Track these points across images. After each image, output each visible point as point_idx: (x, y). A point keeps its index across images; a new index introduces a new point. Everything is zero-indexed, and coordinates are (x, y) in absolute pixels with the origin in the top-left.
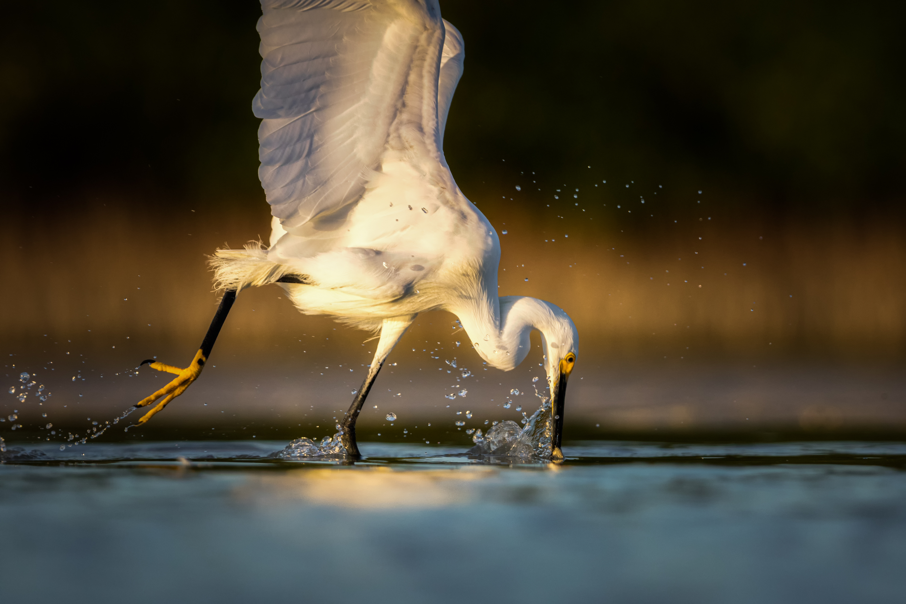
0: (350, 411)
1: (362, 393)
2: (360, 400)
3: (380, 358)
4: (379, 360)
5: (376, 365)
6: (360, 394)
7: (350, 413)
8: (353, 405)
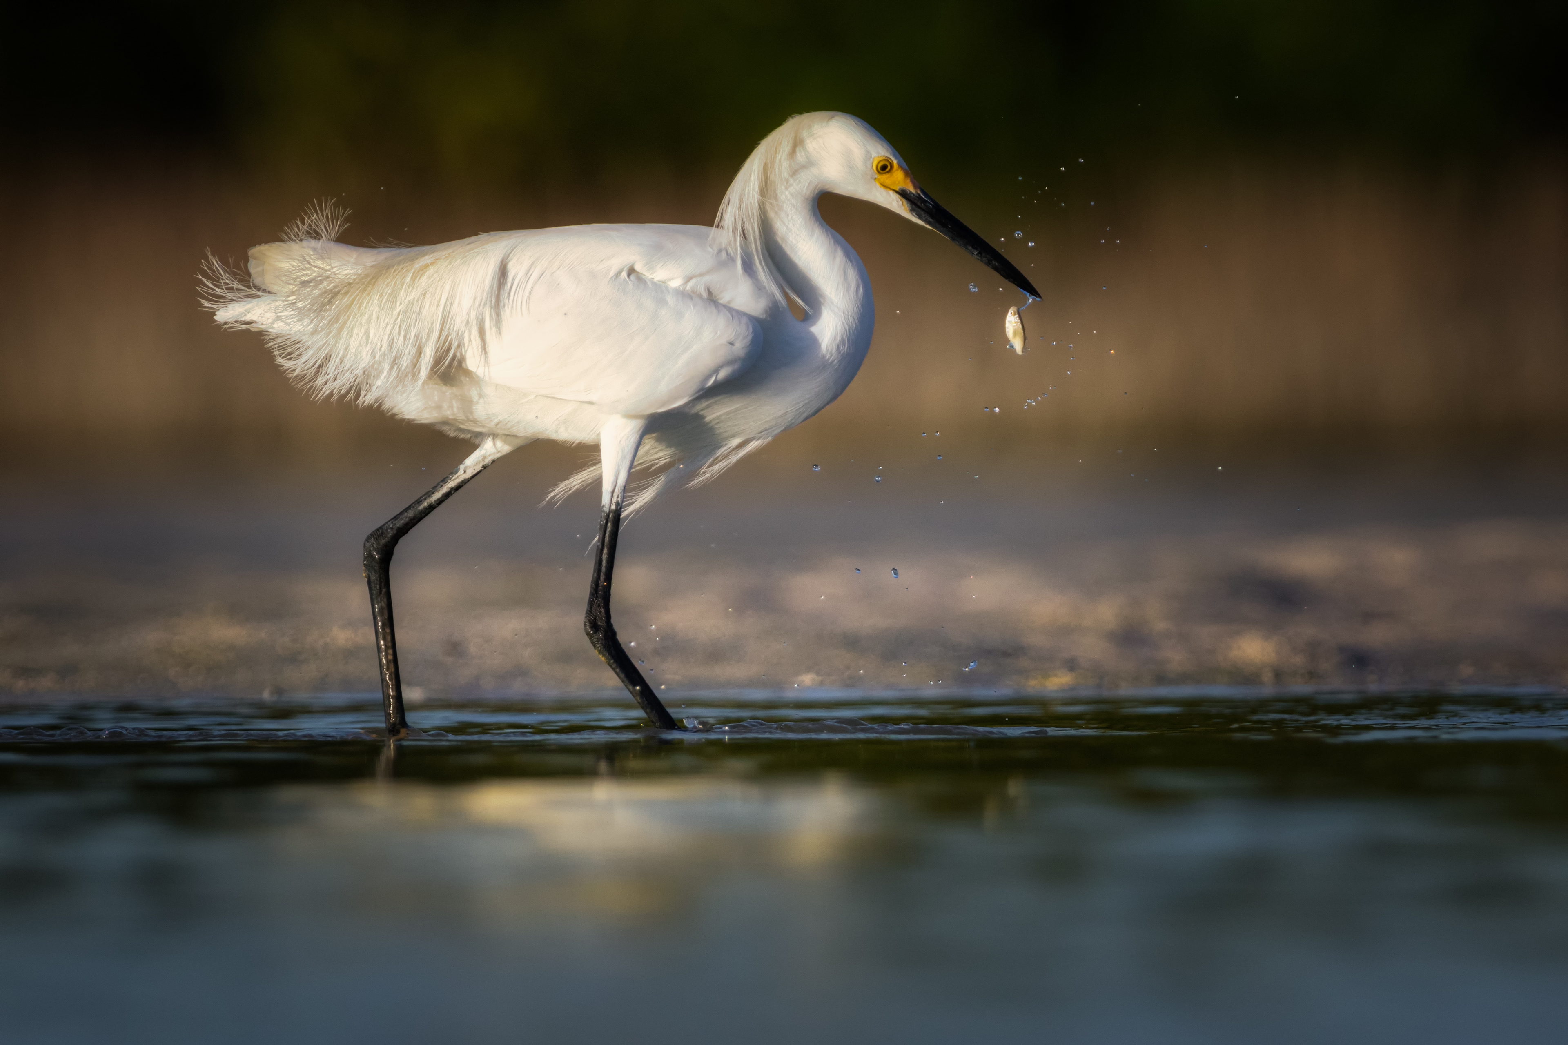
0: (396, 520)
1: (431, 499)
2: (422, 510)
3: (488, 454)
4: (484, 458)
5: (476, 462)
6: (425, 499)
7: (395, 524)
8: (406, 512)
